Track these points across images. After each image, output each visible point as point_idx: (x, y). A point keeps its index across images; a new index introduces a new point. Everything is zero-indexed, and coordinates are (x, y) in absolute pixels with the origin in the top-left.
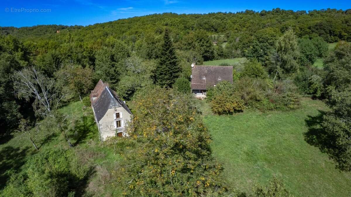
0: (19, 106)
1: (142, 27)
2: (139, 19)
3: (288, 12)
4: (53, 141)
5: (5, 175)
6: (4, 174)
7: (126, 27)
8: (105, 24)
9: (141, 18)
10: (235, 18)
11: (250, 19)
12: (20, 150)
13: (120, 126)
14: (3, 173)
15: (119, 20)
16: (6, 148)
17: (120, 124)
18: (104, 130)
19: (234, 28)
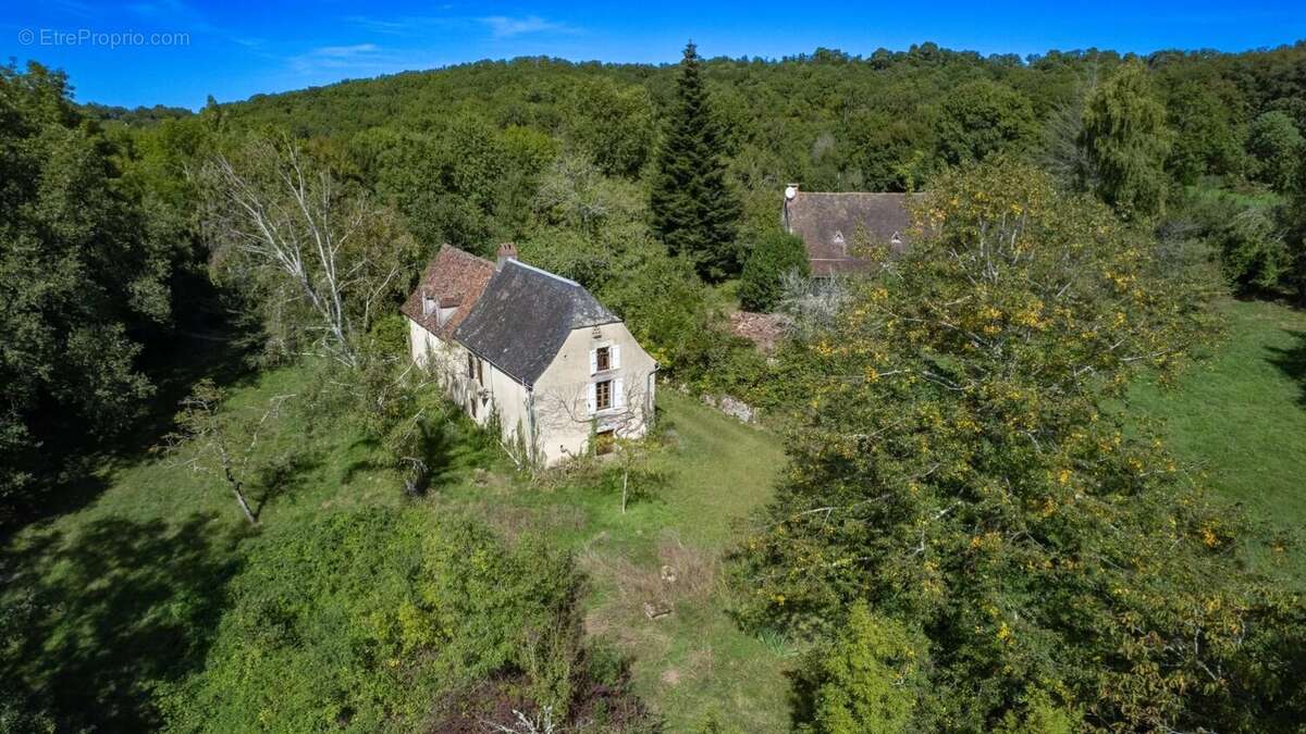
0: (137, 348)
1: (441, 107)
2: (427, 78)
3: (963, 58)
4: (306, 486)
5: (150, 625)
6: (145, 620)
7: (378, 109)
8: (293, 95)
9: (429, 74)
10: (783, 77)
11: (840, 80)
12: (171, 528)
13: (606, 403)
14: (140, 618)
15: (346, 82)
16: (99, 524)
17: (606, 397)
18: (550, 418)
19: (787, 112)
